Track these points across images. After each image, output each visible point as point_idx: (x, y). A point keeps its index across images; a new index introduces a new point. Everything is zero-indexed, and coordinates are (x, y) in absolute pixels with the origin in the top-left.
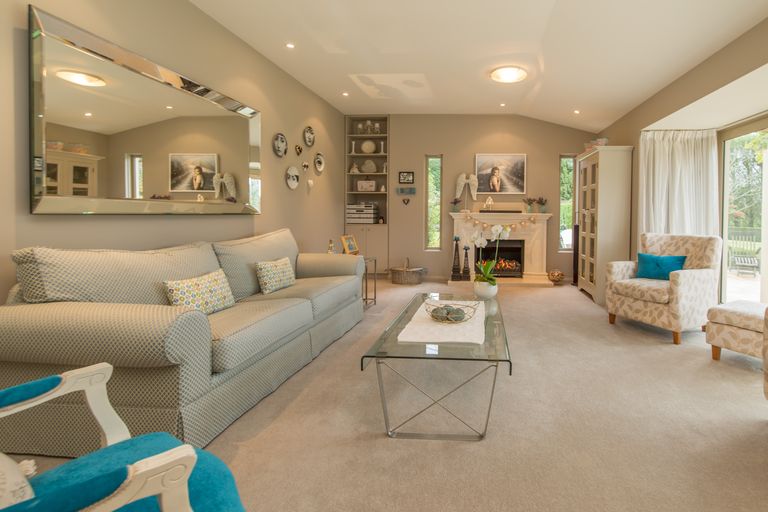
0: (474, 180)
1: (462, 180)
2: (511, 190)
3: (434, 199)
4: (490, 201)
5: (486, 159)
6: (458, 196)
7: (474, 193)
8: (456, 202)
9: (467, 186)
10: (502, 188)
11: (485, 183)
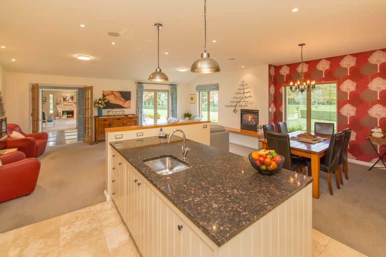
0: (62, 99)
1: (59, 99)
2: (71, 101)
3: (51, 101)
4: (66, 103)
5: (65, 95)
6: (58, 102)
7: (62, 102)
8: (57, 103)
9: (60, 100)
10: (69, 100)
11: (65, 99)
